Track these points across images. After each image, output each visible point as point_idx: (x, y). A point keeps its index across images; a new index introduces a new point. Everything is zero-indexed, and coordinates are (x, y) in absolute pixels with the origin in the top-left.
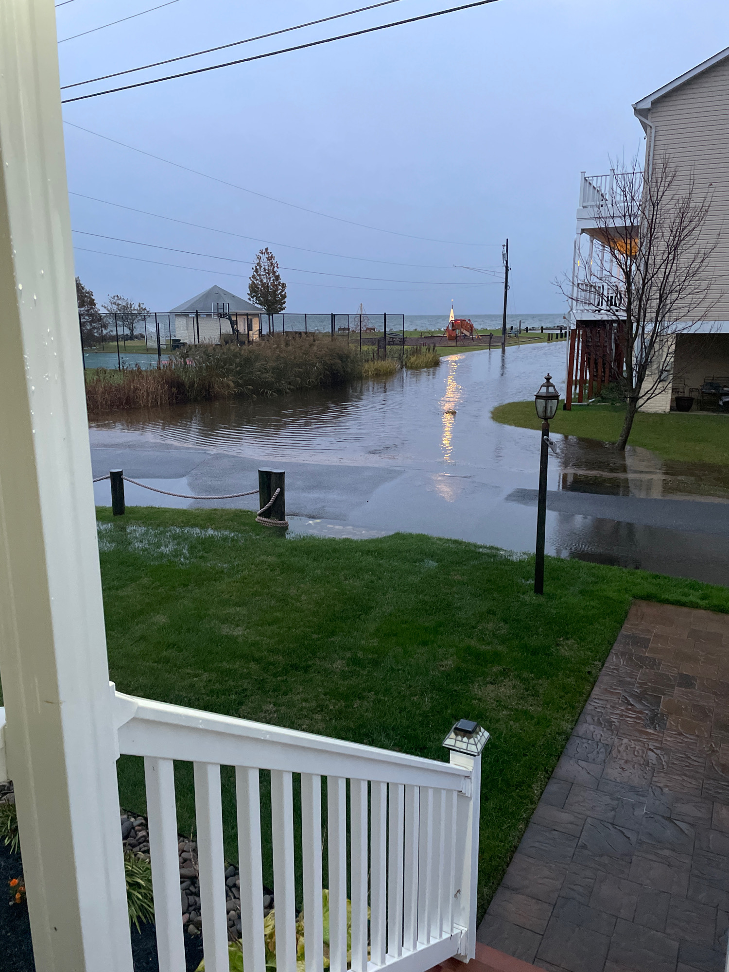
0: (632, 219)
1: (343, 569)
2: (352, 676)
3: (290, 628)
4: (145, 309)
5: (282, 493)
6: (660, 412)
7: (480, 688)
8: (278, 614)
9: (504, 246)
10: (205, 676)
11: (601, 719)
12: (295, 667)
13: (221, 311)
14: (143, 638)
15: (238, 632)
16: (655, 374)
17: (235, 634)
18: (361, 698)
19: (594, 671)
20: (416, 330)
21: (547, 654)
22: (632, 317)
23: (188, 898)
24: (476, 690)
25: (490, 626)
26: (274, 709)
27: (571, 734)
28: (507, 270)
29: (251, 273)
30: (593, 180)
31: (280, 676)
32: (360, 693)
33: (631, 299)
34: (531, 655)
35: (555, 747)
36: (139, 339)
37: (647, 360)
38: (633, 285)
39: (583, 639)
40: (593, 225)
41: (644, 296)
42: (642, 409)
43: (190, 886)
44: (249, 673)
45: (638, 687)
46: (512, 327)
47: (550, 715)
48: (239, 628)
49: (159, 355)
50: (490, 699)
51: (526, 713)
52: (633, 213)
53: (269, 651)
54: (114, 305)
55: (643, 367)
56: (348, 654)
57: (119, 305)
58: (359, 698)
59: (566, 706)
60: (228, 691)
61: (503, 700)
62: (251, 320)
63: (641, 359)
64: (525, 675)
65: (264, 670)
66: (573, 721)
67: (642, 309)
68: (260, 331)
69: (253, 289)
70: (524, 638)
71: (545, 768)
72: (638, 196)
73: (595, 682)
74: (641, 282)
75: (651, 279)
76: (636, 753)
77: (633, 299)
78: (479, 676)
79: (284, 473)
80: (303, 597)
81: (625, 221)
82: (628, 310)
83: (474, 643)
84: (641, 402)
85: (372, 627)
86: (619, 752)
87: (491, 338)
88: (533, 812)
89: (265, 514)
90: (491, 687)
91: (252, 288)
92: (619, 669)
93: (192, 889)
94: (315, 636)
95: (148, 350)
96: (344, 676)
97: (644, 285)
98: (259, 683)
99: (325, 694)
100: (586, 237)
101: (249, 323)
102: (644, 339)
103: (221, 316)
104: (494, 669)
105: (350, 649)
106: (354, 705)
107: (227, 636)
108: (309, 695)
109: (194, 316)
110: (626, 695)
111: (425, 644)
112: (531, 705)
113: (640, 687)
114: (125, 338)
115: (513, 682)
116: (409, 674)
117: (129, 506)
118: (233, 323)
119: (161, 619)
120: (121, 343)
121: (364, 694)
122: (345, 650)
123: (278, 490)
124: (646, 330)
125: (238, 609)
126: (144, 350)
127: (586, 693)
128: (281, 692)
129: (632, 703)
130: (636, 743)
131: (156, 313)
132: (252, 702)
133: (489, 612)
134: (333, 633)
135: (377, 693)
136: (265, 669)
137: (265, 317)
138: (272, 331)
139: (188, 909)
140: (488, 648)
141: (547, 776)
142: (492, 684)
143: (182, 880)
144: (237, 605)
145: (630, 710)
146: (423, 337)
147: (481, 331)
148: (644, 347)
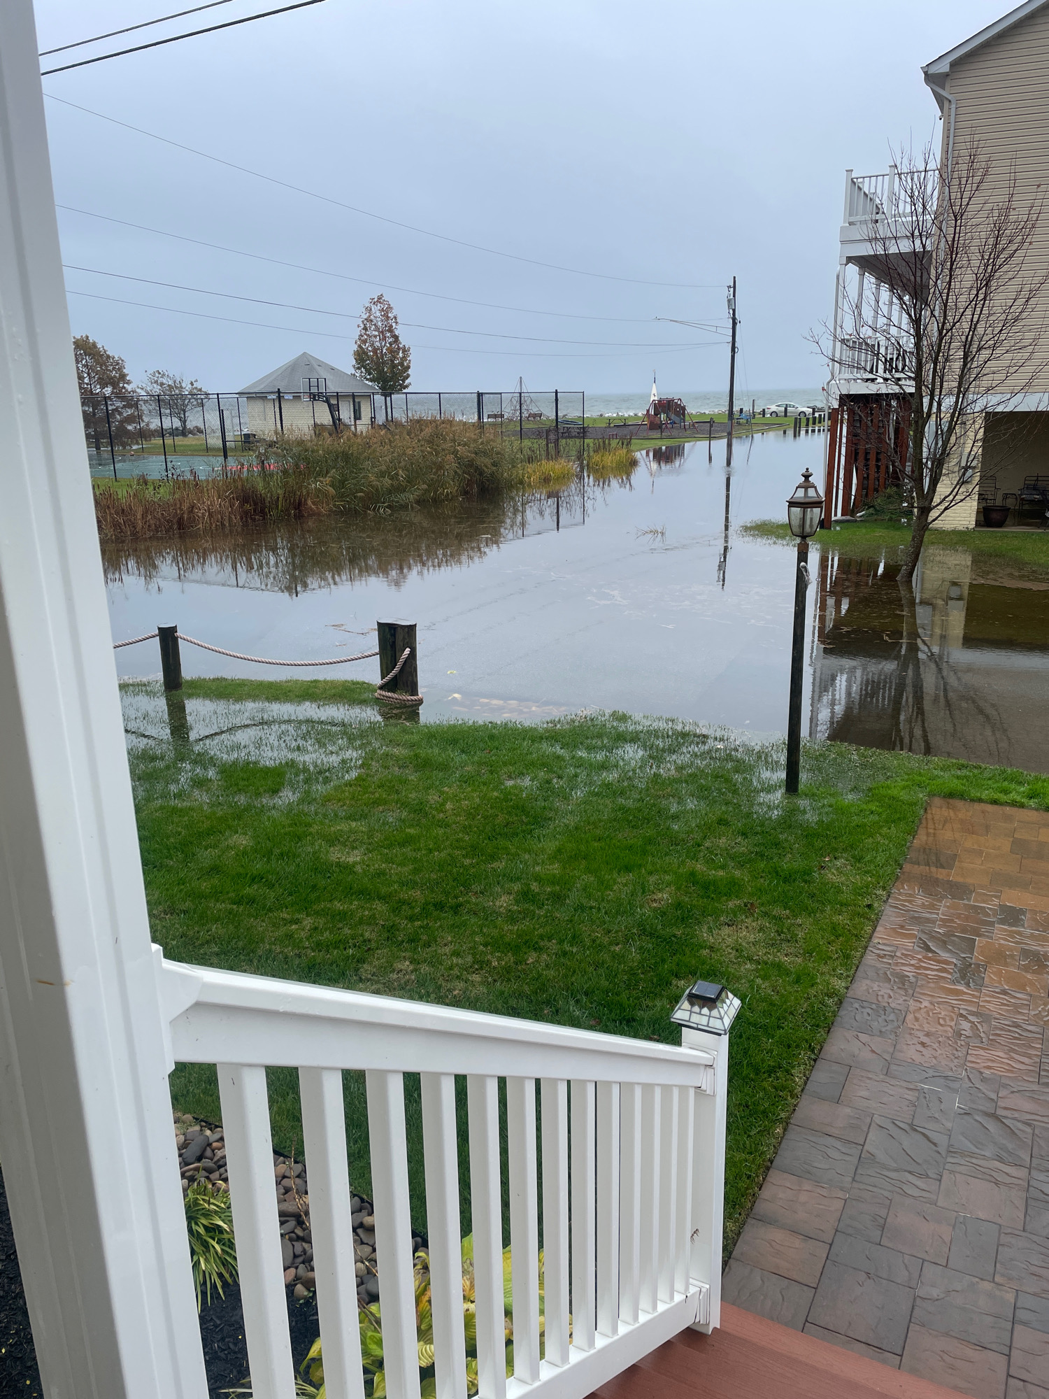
0: (924, 239)
1: (505, 764)
2: (524, 918)
3: (430, 851)
4: (200, 390)
5: (413, 655)
6: (961, 528)
7: (711, 932)
8: (411, 831)
9: (729, 287)
10: (308, 922)
11: (888, 973)
12: (440, 906)
13: (314, 390)
14: (215, 870)
15: (354, 857)
16: (954, 472)
17: (351, 860)
18: (538, 949)
19: (876, 905)
20: (601, 415)
21: (806, 882)
22: (923, 387)
23: (293, 1246)
24: (704, 934)
25: (723, 841)
26: (411, 968)
27: (844, 996)
28: (734, 324)
29: (357, 332)
30: (864, 182)
31: (418, 920)
32: (537, 943)
33: (921, 360)
34: (784, 882)
35: (824, 1015)
36: (194, 434)
37: (944, 450)
38: (924, 338)
39: (859, 859)
40: (866, 250)
41: (941, 354)
42: (936, 525)
43: (295, 1228)
44: (373, 917)
45: (940, 927)
46: (741, 410)
47: (814, 968)
48: (356, 852)
49: (226, 457)
50: (727, 947)
51: (778, 966)
52: (924, 229)
53: (402, 884)
54: (155, 385)
55: (939, 463)
56: (517, 887)
57: (162, 384)
58: (535, 949)
59: (836, 956)
60: (340, 944)
61: (746, 949)
62: (359, 403)
63: (935, 449)
64: (777, 911)
65: (394, 911)
66: (848, 976)
67: (939, 376)
68: (373, 419)
69: (361, 357)
70: (772, 859)
71: (810, 1045)
72: (933, 205)
73: (878, 920)
74: (936, 334)
75: (951, 329)
76: (942, 1022)
77: (924, 360)
78: (709, 915)
79: (415, 625)
80: (449, 806)
81: (913, 242)
82: (918, 378)
83: (699, 867)
84: (933, 514)
85: (551, 846)
86: (917, 1019)
87: (711, 426)
88: (794, 1110)
89: (390, 686)
90: (726, 930)
91: (359, 355)
92: (914, 901)
93: (299, 1232)
94: (467, 862)
95: (208, 450)
96: (512, 918)
97: (941, 337)
98: (389, 931)
99: (486, 945)
100: (853, 269)
101: (357, 408)
102: (941, 420)
103: (314, 396)
104: (731, 904)
105: (519, 879)
106: (528, 959)
107: (338, 865)
108: (461, 946)
109: (275, 397)
110: (924, 937)
111: (628, 869)
112: (786, 955)
113: (944, 926)
114: (174, 432)
115: (759, 922)
116: (606, 913)
117: (188, 678)
118: (333, 409)
119: (242, 840)
120: (169, 441)
121: (542, 944)
122: (512, 880)
123: (407, 651)
124: (943, 404)
125: (354, 824)
126: (204, 450)
127: (866, 936)
128: (421, 943)
129: (933, 948)
130: (941, 1006)
131: (218, 394)
132: (378, 959)
133: (722, 822)
134: (493, 857)
135: (561, 942)
136: (396, 910)
137: (379, 399)
138: (390, 418)
139: (293, 1263)
140: (721, 873)
141: (813, 1057)
142: (729, 925)
143: (283, 1219)
144: (350, 817)
145: (930, 959)
146: (612, 425)
147: (696, 416)
148: (939, 432)
